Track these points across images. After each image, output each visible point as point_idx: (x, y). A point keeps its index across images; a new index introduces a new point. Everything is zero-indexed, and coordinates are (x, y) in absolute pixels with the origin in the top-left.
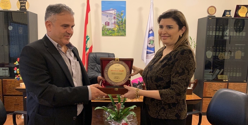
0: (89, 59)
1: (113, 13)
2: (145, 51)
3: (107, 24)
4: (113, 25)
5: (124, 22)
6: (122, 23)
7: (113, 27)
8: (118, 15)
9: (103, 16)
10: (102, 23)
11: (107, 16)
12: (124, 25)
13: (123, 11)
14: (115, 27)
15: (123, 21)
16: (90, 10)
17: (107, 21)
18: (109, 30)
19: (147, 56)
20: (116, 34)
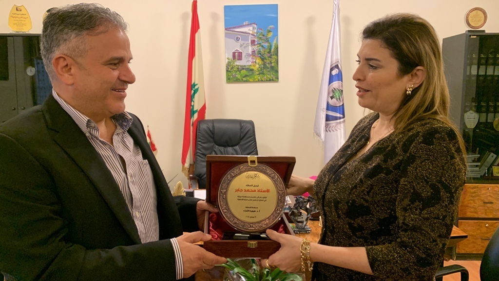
0: (198, 133)
1: (249, 32)
2: (321, 114)
3: (237, 56)
4: (250, 59)
5: (273, 52)
6: (269, 52)
7: (250, 63)
8: (260, 35)
9: (227, 39)
10: (226, 55)
11: (237, 38)
12: (273, 57)
13: (272, 26)
14: (255, 62)
15: (273, 50)
16: (199, 28)
17: (237, 50)
18: (241, 70)
19: (327, 125)
20: (257, 77)
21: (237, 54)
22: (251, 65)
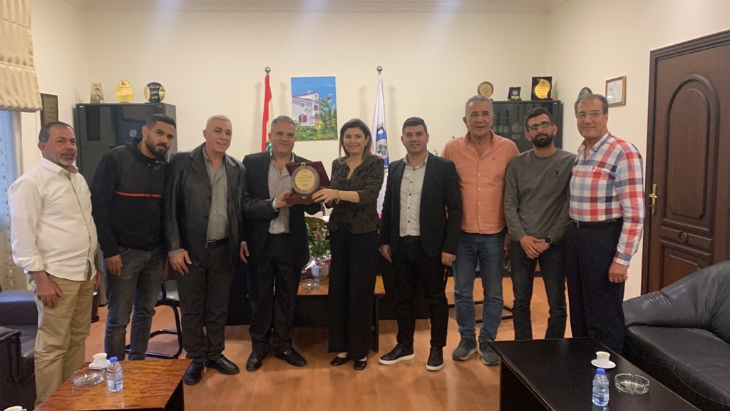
1: (312, 99)
4: (314, 121)
5: (332, 115)
6: (330, 115)
7: (314, 125)
8: (321, 101)
9: (295, 105)
11: (302, 104)
12: (332, 119)
13: (330, 94)
14: (318, 123)
16: (271, 97)
17: (302, 114)
18: (306, 130)
20: (320, 136)
21: (302, 117)
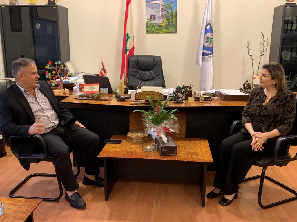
0: (129, 63)
1: (160, 3)
2: (200, 52)
3: (153, 18)
4: (160, 19)
5: (174, 15)
6: (172, 15)
7: (160, 22)
8: (166, 5)
9: (147, 8)
10: (147, 17)
11: (153, 7)
12: (174, 18)
14: (163, 21)
15: (174, 14)
16: (131, 1)
17: (153, 14)
18: (155, 26)
19: (203, 58)
20: (164, 30)
21: (152, 16)
22: (161, 23)
